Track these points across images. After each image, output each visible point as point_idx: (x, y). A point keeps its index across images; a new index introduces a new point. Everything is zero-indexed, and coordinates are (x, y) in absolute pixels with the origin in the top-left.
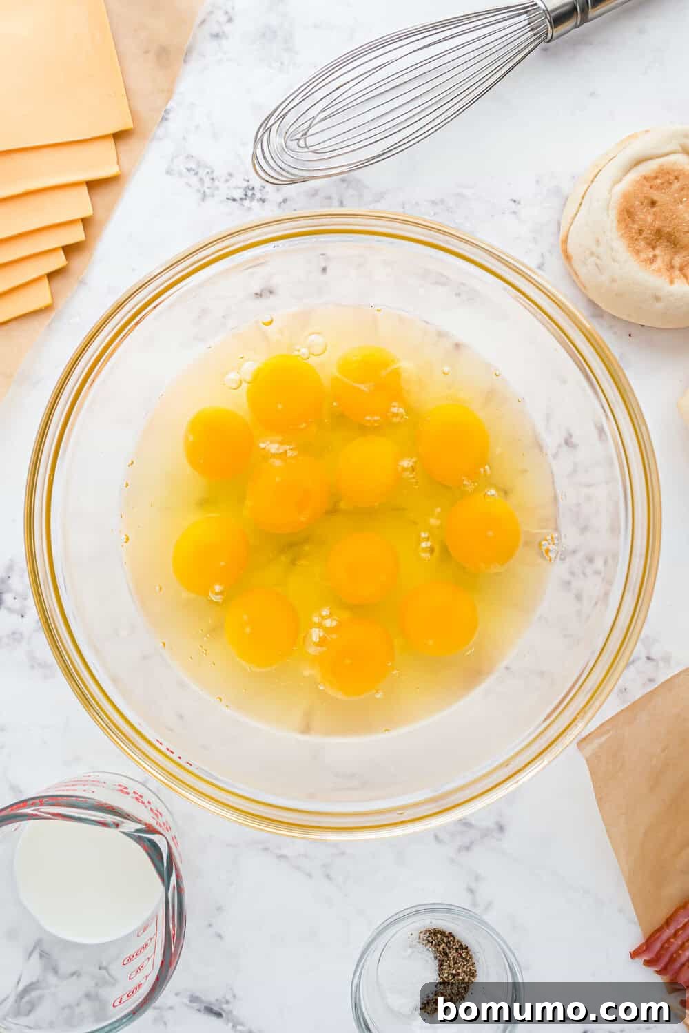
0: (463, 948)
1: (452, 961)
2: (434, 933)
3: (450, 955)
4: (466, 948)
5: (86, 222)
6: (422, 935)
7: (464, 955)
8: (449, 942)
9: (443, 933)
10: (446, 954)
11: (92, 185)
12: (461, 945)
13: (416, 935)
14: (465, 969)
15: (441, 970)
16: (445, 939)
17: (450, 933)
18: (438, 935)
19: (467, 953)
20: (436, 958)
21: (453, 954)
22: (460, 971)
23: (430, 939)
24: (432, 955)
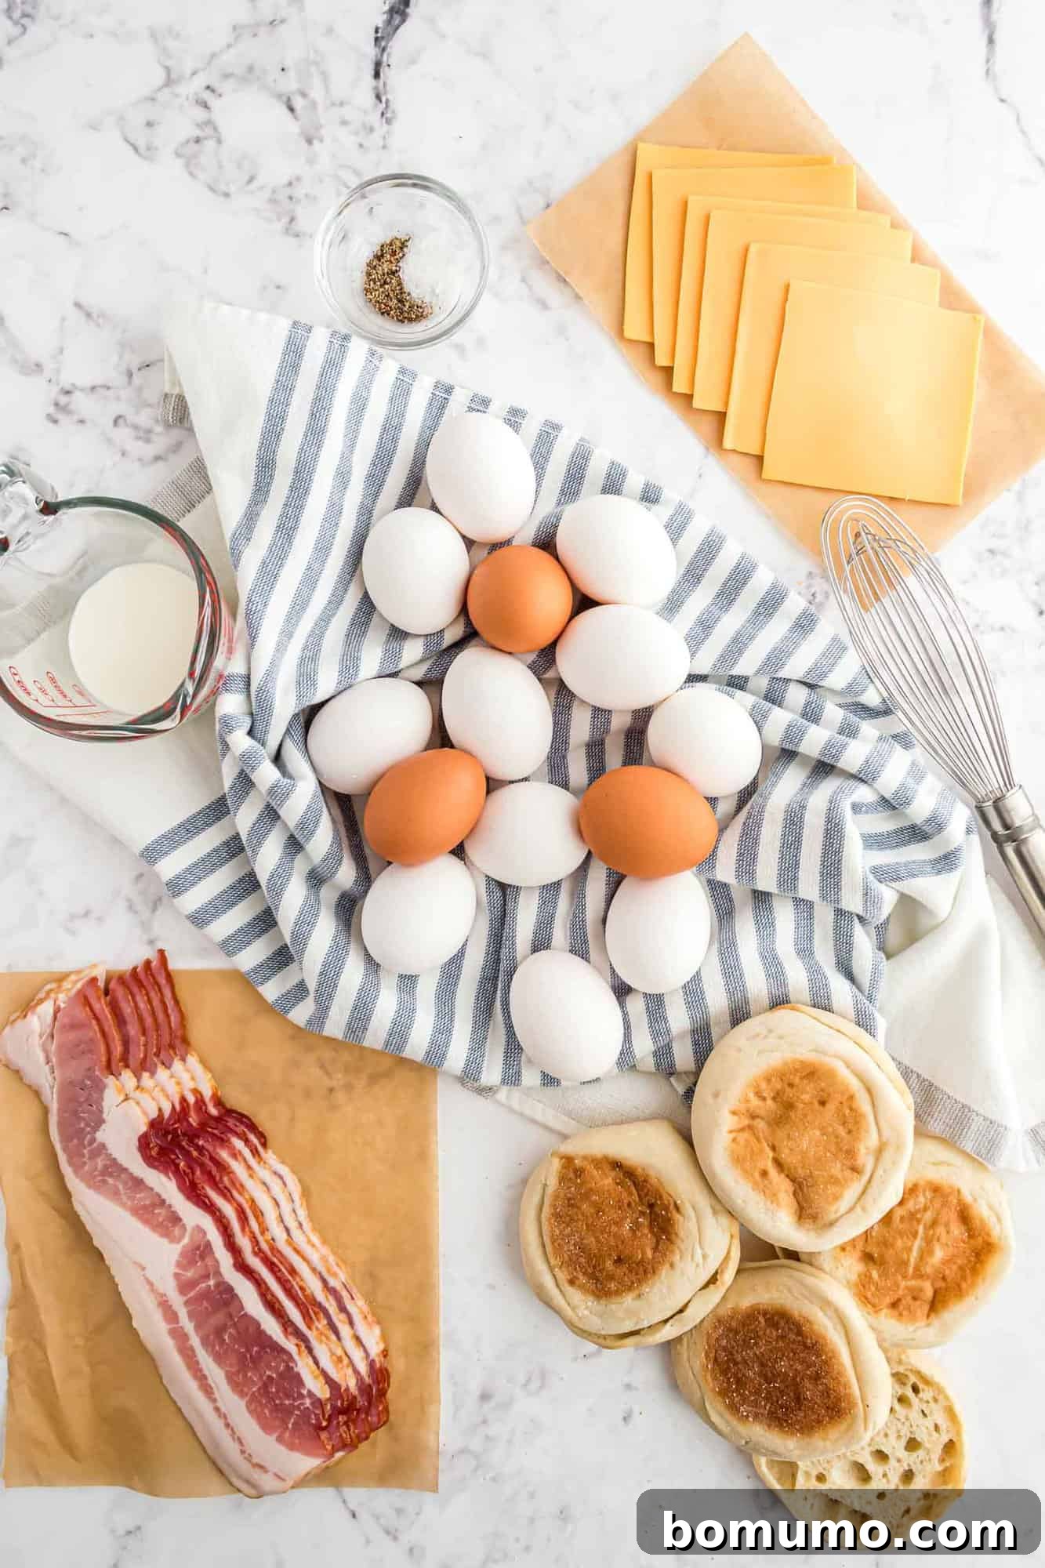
0: (385, 313)
1: (392, 296)
2: (420, 317)
3: (396, 302)
4: (383, 314)
5: (689, 397)
6: (430, 311)
7: (383, 306)
8: (401, 313)
9: (410, 320)
10: (400, 301)
11: (721, 416)
12: (388, 314)
13: (436, 309)
14: (377, 293)
15: (400, 284)
16: (406, 315)
17: (403, 322)
18: (414, 316)
19: (380, 309)
20: (409, 294)
21: (394, 303)
22: (381, 290)
23: (421, 310)
24: (414, 295)
